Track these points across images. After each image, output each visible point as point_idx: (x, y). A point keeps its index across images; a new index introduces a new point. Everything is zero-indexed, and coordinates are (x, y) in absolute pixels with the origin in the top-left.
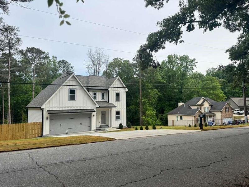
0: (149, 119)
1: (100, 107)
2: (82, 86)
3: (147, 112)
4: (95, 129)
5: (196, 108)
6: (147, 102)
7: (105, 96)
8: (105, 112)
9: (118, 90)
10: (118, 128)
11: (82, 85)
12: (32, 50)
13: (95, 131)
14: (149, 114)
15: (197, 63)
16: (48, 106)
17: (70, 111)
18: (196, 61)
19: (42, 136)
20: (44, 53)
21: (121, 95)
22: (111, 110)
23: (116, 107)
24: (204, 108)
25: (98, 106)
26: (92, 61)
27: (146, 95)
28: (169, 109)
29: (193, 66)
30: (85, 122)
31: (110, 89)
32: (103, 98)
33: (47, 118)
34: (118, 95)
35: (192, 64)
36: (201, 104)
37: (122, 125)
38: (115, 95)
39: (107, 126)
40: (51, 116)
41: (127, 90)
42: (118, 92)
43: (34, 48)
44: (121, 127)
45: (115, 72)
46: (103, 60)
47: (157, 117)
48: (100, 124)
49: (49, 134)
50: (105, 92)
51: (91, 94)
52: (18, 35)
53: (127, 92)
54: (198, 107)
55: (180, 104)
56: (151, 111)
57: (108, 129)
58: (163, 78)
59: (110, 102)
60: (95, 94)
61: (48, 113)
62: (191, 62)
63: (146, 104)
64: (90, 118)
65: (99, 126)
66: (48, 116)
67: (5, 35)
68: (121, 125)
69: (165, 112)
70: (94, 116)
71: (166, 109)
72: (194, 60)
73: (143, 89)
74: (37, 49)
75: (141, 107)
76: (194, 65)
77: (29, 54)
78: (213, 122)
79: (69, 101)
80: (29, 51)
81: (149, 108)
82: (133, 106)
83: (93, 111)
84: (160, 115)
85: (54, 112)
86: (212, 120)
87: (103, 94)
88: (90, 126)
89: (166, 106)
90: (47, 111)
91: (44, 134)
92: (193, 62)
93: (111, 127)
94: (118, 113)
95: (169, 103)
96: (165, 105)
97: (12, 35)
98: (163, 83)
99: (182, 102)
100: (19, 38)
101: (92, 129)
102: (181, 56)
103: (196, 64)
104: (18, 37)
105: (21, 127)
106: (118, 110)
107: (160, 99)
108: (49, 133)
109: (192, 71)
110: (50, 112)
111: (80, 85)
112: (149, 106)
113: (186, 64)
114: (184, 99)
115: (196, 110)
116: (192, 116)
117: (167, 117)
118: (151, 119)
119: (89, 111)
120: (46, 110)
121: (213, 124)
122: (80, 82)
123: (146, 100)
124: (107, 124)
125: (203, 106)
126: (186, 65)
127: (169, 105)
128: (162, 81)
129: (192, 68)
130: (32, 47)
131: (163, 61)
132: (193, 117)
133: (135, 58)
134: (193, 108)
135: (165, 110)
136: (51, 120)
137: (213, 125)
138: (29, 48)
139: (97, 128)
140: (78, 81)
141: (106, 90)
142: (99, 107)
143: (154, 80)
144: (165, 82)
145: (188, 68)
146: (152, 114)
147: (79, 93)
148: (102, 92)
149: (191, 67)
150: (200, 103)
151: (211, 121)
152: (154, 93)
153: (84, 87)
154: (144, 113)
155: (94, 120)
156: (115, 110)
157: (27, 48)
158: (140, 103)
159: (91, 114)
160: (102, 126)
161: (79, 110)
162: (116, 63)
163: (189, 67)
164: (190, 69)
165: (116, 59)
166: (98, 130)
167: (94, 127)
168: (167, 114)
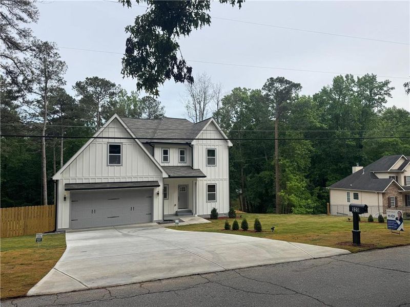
0: (293, 198)
1: (170, 177)
2: (134, 139)
3: (289, 184)
4: (161, 218)
5: (387, 176)
6: (288, 164)
7: (187, 156)
8: (187, 186)
9: (212, 145)
10: (209, 217)
11: (134, 137)
12: (94, 81)
13: (159, 223)
14: (291, 188)
15: (392, 88)
16: (66, 175)
17: (108, 186)
18: (390, 86)
19: (55, 231)
20: (114, 85)
21: (217, 153)
22: (196, 183)
23: (206, 177)
24: (405, 177)
25: (165, 175)
26: (193, 96)
27: (285, 154)
28: (336, 179)
29: (385, 96)
30: (140, 205)
31: (194, 143)
32: (182, 159)
33: (65, 198)
34: (211, 153)
35: (383, 92)
36: (399, 169)
37: (217, 211)
38: (205, 153)
39: (190, 213)
40: (72, 196)
41: (230, 144)
42: (212, 148)
43: (97, 78)
44: (214, 215)
45: (233, 112)
46: (210, 92)
47: (312, 194)
48: (176, 209)
49: (68, 227)
50: (186, 149)
51: (158, 153)
52: (60, 57)
53: (230, 148)
54: (392, 175)
55: (356, 169)
56: (297, 182)
57: (187, 221)
58: (324, 121)
59: (195, 167)
60: (166, 152)
61: (66, 190)
62: (381, 88)
63: (287, 169)
64: (151, 197)
65: (174, 212)
66: (67, 194)
67: (41, 59)
68: (214, 211)
69: (327, 183)
70: (158, 194)
71: (329, 177)
72: (386, 83)
73: (283, 142)
74: (103, 80)
75: (277, 175)
76: (386, 94)
77: (91, 89)
78: (399, 222)
79: (108, 166)
80: (91, 84)
81: (291, 176)
82: (267, 173)
83: (156, 184)
84: (317, 190)
85: (76, 187)
86: (397, 216)
87: (182, 153)
88: (151, 214)
90: (66, 184)
91: (59, 227)
92: (385, 89)
93: (196, 216)
94: (212, 188)
95: (335, 167)
96: (327, 172)
97: (51, 56)
98: (321, 128)
99: (360, 165)
100: (63, 61)
101: (155, 218)
102: (360, 78)
103: (391, 92)
104: (59, 59)
105: (17, 213)
106: (212, 183)
107: (315, 160)
108: (68, 225)
109: (383, 104)
110: (69, 187)
111: (131, 136)
112: (292, 173)
113: (370, 92)
114: (365, 159)
115: (386, 182)
116: (378, 193)
117: (328, 193)
118: (297, 196)
120: (64, 184)
121: (398, 226)
122: (128, 130)
123: (287, 162)
124: (190, 208)
125: (403, 172)
126: (371, 94)
128: (318, 125)
129: (383, 100)
130: (95, 76)
131: (324, 88)
132: (381, 196)
133: (266, 85)
134: (380, 176)
135: (327, 180)
136: (73, 201)
137: (399, 229)
138: (90, 79)
139: (164, 216)
140: (125, 129)
141: (187, 144)
142: (167, 176)
143: (303, 124)
144: (325, 127)
145: (374, 99)
146: (298, 187)
147: (128, 151)
148: (179, 149)
149: (379, 98)
150: (396, 166)
151: (394, 219)
152: (304, 148)
153: (137, 140)
154: (283, 186)
155: (158, 201)
156: (205, 183)
157: (87, 78)
158: (276, 167)
159: (152, 191)
160: (179, 212)
161: (128, 184)
162: (236, 97)
163: (377, 97)
164: (378, 102)
165: (236, 89)
166: (166, 221)
167: (158, 215)
168: (328, 188)
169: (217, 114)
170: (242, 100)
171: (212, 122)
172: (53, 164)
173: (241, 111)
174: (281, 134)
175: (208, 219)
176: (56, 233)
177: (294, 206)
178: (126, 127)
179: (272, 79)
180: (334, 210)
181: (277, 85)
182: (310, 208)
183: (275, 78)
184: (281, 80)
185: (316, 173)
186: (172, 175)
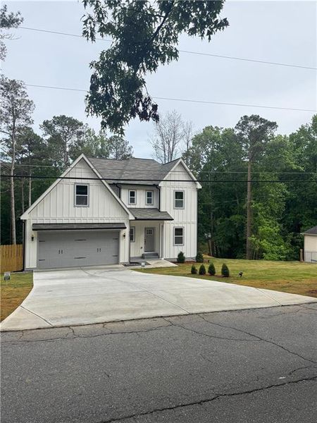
0: (265, 243)
1: (136, 219)
2: (101, 179)
3: (261, 229)
4: (127, 260)
6: (260, 208)
7: (154, 198)
8: (154, 229)
9: (180, 187)
10: (176, 260)
11: (101, 178)
12: (61, 120)
13: (125, 265)
14: (263, 233)
16: (33, 216)
19: (23, 270)
20: (81, 124)
21: (185, 196)
22: (163, 226)
23: (172, 220)
25: (132, 217)
27: (257, 197)
28: (311, 224)
30: (107, 247)
31: (161, 184)
32: (149, 201)
33: (33, 238)
34: (179, 195)
37: (184, 255)
38: (173, 196)
39: (157, 256)
40: (39, 235)
41: (199, 186)
42: (180, 190)
43: (64, 116)
44: (181, 259)
45: (204, 153)
46: (180, 131)
47: (285, 240)
48: (142, 252)
49: (35, 267)
50: (153, 191)
51: (125, 194)
52: (27, 96)
53: (199, 191)
56: (270, 227)
57: (153, 264)
58: (300, 162)
59: (162, 210)
60: (132, 194)
61: (33, 230)
63: (259, 214)
64: (117, 239)
65: (140, 255)
66: (35, 234)
67: (8, 97)
68: (181, 255)
69: (302, 228)
70: (124, 236)
71: (304, 222)
73: (256, 185)
74: (70, 119)
75: (249, 219)
77: (58, 128)
79: (75, 206)
80: (58, 123)
81: (264, 220)
82: (237, 217)
83: (123, 226)
84: (290, 236)
85: (44, 227)
87: (149, 195)
88: (117, 256)
89: (304, 217)
90: (33, 224)
91: (27, 266)
93: (163, 259)
94: (179, 232)
95: (311, 212)
97: (19, 95)
98: (297, 170)
100: (30, 100)
101: (122, 260)
104: (27, 98)
106: (180, 226)
107: (290, 204)
108: (36, 265)
110: (36, 228)
111: (98, 177)
112: (264, 218)
117: (302, 239)
118: (269, 242)
119: (115, 226)
120: (31, 224)
122: (95, 170)
123: (260, 206)
124: (157, 251)
127: (311, 216)
128: (294, 167)
131: (302, 126)
133: (239, 123)
135: (302, 225)
136: (41, 241)
138: (58, 117)
139: (130, 258)
140: (92, 169)
141: (154, 185)
142: (134, 219)
143: (278, 166)
144: (302, 169)
146: (271, 233)
147: (95, 193)
148: (146, 190)
152: (278, 191)
153: (103, 181)
154: (255, 231)
155: (124, 243)
156: (172, 226)
157: (54, 117)
158: (248, 211)
159: (119, 233)
160: (146, 255)
162: (208, 136)
165: (208, 128)
166: (132, 263)
167: (124, 258)
168: (303, 234)
169: (186, 154)
170: (214, 139)
171: (181, 163)
172: (21, 204)
173: (212, 151)
174: (254, 176)
175: (174, 263)
176: (24, 272)
177: (266, 252)
178: (92, 167)
179: (245, 117)
180: (308, 257)
181: (251, 123)
182: (283, 254)
183: (249, 116)
184: (255, 119)
185: (289, 218)
186: (138, 217)
